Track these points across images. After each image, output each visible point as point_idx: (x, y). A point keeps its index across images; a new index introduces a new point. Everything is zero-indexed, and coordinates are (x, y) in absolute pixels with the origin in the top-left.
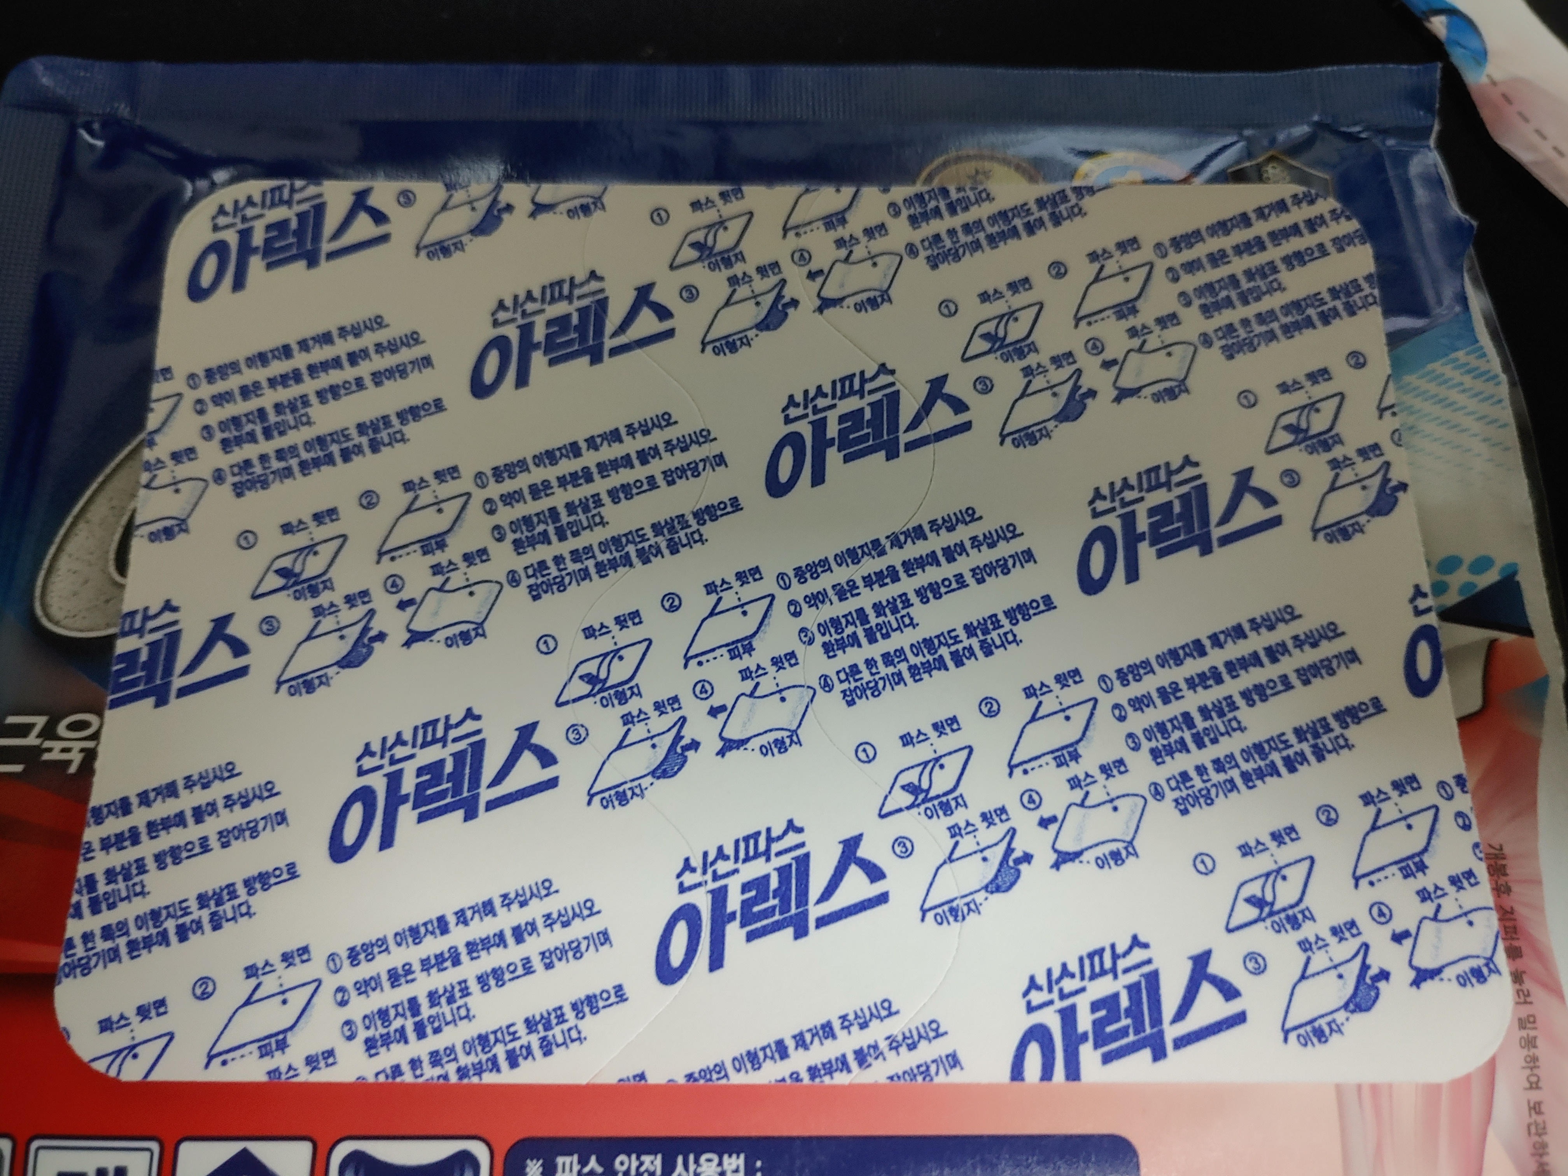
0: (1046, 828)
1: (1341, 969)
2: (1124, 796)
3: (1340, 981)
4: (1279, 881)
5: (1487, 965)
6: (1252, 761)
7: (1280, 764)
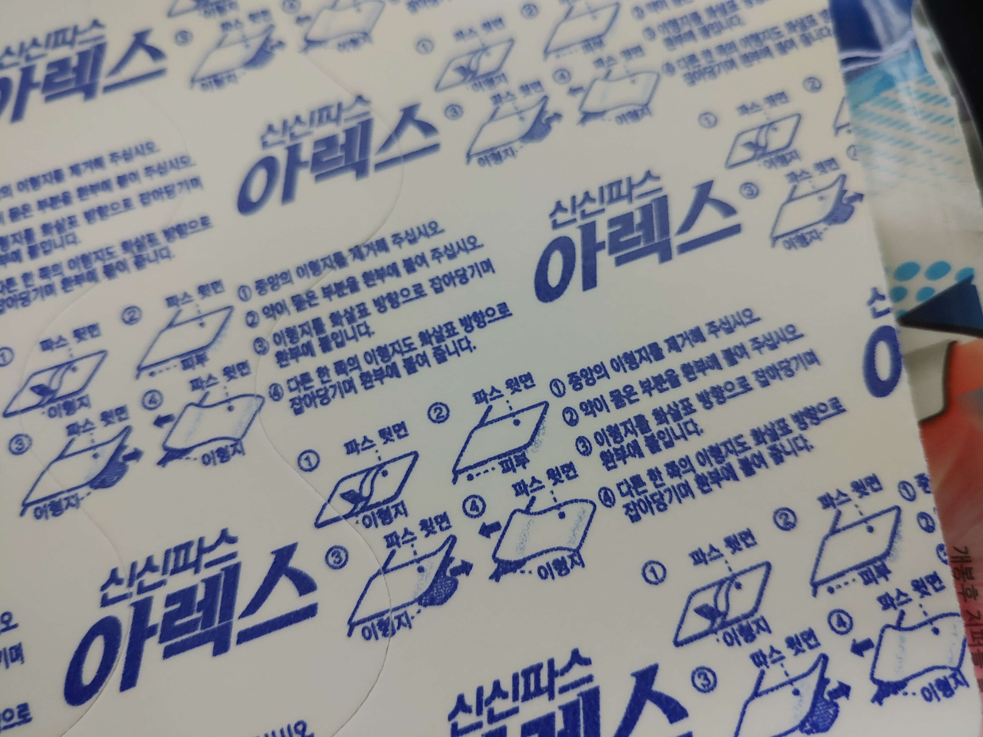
0: (488, 536)
1: (797, 685)
2: (572, 502)
3: (797, 698)
4: (733, 589)
5: (953, 676)
6: (708, 465)
7: (736, 466)
